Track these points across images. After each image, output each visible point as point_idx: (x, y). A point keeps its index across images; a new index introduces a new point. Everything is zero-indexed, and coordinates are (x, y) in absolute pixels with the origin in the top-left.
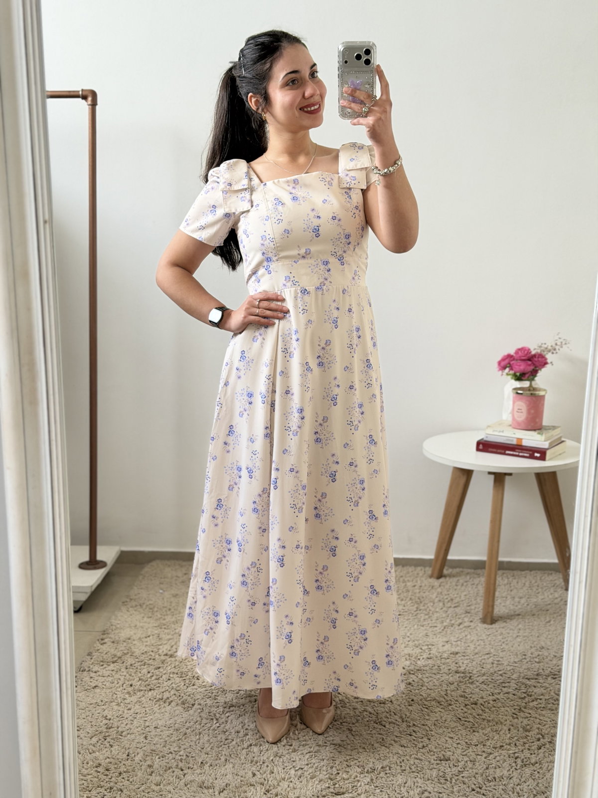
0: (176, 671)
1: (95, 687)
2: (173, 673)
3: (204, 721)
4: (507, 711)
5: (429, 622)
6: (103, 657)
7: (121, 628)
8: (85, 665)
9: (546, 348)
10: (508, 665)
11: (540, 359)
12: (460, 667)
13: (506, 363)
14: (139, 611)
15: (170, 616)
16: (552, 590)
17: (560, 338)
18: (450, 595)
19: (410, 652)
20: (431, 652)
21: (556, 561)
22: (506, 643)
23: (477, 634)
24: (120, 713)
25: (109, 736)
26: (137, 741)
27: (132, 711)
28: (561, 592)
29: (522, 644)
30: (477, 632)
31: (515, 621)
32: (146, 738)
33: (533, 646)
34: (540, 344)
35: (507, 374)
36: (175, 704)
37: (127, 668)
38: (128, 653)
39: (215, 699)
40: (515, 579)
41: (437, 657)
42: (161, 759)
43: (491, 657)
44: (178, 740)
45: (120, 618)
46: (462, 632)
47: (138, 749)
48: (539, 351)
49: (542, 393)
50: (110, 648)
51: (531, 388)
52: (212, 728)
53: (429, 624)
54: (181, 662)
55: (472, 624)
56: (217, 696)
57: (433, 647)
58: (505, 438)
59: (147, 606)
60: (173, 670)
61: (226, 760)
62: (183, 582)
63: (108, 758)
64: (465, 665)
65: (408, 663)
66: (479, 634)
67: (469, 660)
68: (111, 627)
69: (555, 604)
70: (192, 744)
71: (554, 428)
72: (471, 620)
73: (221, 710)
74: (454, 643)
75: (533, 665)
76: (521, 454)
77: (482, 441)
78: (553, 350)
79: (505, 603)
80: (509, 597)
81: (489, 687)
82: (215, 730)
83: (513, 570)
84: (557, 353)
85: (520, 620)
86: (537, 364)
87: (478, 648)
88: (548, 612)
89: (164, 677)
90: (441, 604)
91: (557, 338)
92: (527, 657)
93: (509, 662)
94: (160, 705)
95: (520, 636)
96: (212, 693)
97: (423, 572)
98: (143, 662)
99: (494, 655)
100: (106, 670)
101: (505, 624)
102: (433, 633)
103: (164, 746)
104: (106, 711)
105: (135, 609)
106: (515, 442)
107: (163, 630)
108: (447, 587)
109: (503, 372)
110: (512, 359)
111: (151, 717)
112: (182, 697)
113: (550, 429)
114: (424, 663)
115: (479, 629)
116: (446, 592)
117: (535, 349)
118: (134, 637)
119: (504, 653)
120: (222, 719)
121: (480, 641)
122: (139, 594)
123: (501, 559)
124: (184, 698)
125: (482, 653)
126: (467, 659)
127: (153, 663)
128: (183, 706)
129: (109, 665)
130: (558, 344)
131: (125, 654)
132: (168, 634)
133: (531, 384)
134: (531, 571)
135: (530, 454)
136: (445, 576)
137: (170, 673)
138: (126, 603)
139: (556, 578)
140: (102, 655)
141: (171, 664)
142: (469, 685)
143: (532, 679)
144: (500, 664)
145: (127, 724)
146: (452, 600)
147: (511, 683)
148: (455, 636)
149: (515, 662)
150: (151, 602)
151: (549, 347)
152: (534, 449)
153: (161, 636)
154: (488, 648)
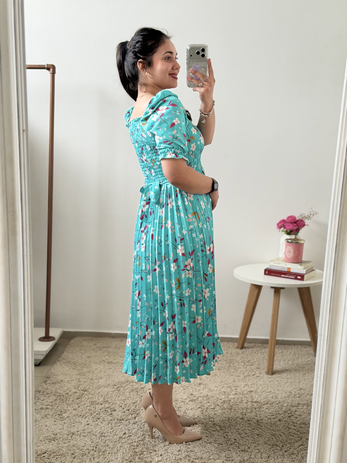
5: (236, 373)
7: (57, 375)
9: (305, 216)
10: (281, 398)
11: (301, 223)
12: (254, 399)
13: (282, 224)
14: (67, 366)
15: (85, 369)
16: (307, 356)
17: (312, 211)
18: (248, 358)
19: (225, 390)
20: (237, 391)
21: (309, 339)
22: (280, 386)
23: (263, 381)
28: (312, 358)
29: (289, 386)
31: (285, 373)
33: (296, 388)
34: (301, 214)
35: (282, 231)
40: (285, 350)
41: (240, 393)
43: (271, 394)
45: (56, 369)
46: (255, 380)
48: (300, 218)
49: (302, 242)
51: (296, 239)
53: (235, 375)
55: (261, 375)
57: (238, 388)
58: (281, 268)
59: (72, 362)
62: (93, 349)
64: (256, 398)
65: (223, 397)
66: (265, 381)
67: (258, 396)
68: (51, 374)
69: (309, 364)
71: (309, 262)
72: (260, 372)
74: (250, 386)
75: (296, 399)
76: (290, 277)
77: (268, 269)
78: (309, 218)
79: (280, 363)
80: (282, 360)
83: (284, 344)
84: (311, 219)
85: (288, 373)
86: (299, 225)
87: (264, 389)
88: (305, 369)
90: (243, 364)
91: (311, 210)
92: (292, 394)
95: (288, 382)
97: (232, 345)
99: (273, 393)
101: (279, 375)
102: (238, 380)
105: (66, 364)
106: (286, 270)
107: (82, 376)
108: (246, 354)
109: (280, 230)
110: (285, 222)
113: (306, 263)
114: (233, 397)
115: (264, 377)
116: (245, 357)
117: (298, 217)
118: (65, 380)
119: (279, 392)
120: (116, 427)
121: (265, 385)
122: (68, 356)
123: (278, 338)
125: (266, 392)
126: (258, 395)
130: (312, 214)
132: (85, 379)
133: (296, 237)
134: (295, 345)
135: (295, 277)
136: (245, 348)
138: (60, 361)
139: (309, 349)
143: (295, 406)
144: (276, 398)
146: (249, 361)
147: (283, 409)
148: (251, 382)
149: (285, 397)
150: (75, 360)
151: (307, 216)
152: (297, 274)
153: (80, 380)
154: (270, 389)
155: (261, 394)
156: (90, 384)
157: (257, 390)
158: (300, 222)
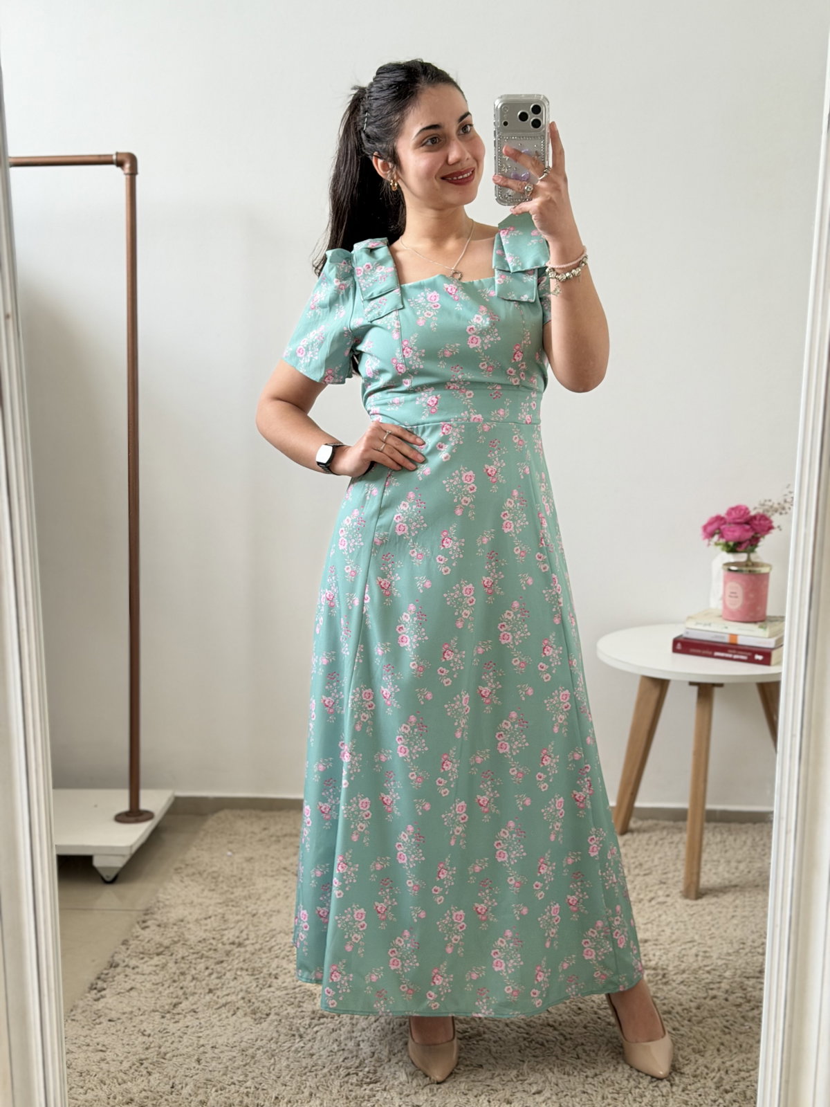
0: (245, 966)
1: (131, 989)
2: (242, 969)
3: (282, 1038)
4: (716, 1023)
6: (143, 946)
7: (171, 906)
8: (117, 958)
9: (772, 507)
10: (719, 958)
11: (762, 522)
12: (650, 960)
13: (715, 528)
14: (197, 882)
15: (240, 889)
17: (790, 493)
18: (639, 858)
22: (716, 926)
23: (676, 914)
24: (163, 1026)
25: (147, 1059)
26: (185, 1066)
27: (180, 1025)
29: (740, 927)
30: (675, 911)
31: (730, 894)
32: (199, 1061)
33: (755, 930)
34: (762, 502)
35: (716, 544)
36: (243, 1013)
37: (176, 963)
38: (179, 941)
39: (300, 1007)
40: (731, 834)
42: (220, 1092)
43: (694, 946)
44: (245, 1066)
45: (170, 891)
46: (653, 911)
47: (188, 1079)
48: (761, 511)
49: (764, 570)
50: (155, 934)
51: (749, 563)
52: (293, 1049)
54: (253, 954)
55: (669, 899)
56: (303, 1002)
58: (714, 634)
59: (209, 874)
60: (241, 965)
61: (311, 1094)
62: (261, 840)
63: (145, 1090)
64: (657, 958)
66: (678, 914)
67: (662, 951)
68: (157, 904)
70: (265, 1071)
72: (667, 893)
73: (308, 1022)
74: (642, 927)
75: (755, 958)
76: (736, 657)
77: (681, 639)
78: (782, 509)
79: (717, 869)
80: (722, 861)
81: (692, 988)
82: (297, 1051)
83: (729, 822)
84: (786, 513)
85: (738, 894)
86: (758, 528)
87: (677, 933)
89: (228, 974)
91: (786, 491)
92: (745, 946)
93: (720, 953)
94: (220, 1015)
95: (736, 916)
96: (296, 998)
98: (200, 954)
99: (699, 944)
100: (148, 966)
101: (714, 900)
103: (225, 1074)
104: (145, 1024)
105: (193, 878)
106: (727, 640)
107: (230, 907)
108: (635, 846)
109: (709, 541)
110: (722, 522)
111: (208, 1032)
112: (253, 1003)
113: (777, 621)
115: (678, 906)
117: (755, 508)
118: (189, 918)
119: (714, 941)
120: (307, 1034)
121: (679, 924)
122: (199, 857)
123: (709, 806)
124: (257, 1005)
125: (681, 941)
126: (660, 949)
127: (213, 956)
128: (254, 1016)
129: (151, 958)
130: (789, 500)
131: (175, 942)
132: (237, 914)
133: (749, 559)
135: (749, 657)
136: (632, 831)
137: (237, 969)
138: (179, 871)
140: (143, 943)
141: (239, 956)
142: (661, 986)
143: (753, 977)
144: (707, 957)
145: (172, 1043)
146: (641, 865)
147: (723, 985)
148: (643, 917)
149: (729, 954)
150: (214, 869)
151: (776, 506)
152: (754, 649)
153: (226, 917)
154: (691, 934)
155: (668, 947)
156: (251, 927)
157: (659, 938)
158: (760, 520)
